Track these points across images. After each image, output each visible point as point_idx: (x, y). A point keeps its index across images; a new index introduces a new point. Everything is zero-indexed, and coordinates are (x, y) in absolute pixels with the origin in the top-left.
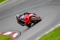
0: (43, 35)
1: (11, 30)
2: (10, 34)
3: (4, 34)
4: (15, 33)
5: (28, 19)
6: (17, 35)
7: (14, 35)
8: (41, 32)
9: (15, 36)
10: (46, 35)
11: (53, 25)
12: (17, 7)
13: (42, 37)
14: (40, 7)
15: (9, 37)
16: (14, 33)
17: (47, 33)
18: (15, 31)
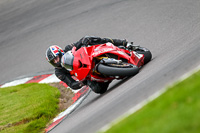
0: (171, 84)
3: (42, 82)
8: (165, 75)
10: (180, 85)
13: (170, 90)
15: (58, 92)
17: (185, 76)
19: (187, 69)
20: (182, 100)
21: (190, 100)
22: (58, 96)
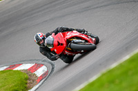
0: (104, 71)
1: (31, 60)
2: (29, 69)
3: (16, 69)
4: (40, 67)
5: (62, 44)
6: (46, 70)
7: (38, 70)
8: (100, 65)
9: (40, 72)
10: (111, 71)
11: (127, 48)
12: (46, 7)
13: (103, 75)
14: (97, 7)
15: (26, 76)
16: (38, 66)
17: (114, 65)
18: (40, 62)
19: (115, 60)
20: (112, 82)
21: (117, 81)
22: (26, 79)
